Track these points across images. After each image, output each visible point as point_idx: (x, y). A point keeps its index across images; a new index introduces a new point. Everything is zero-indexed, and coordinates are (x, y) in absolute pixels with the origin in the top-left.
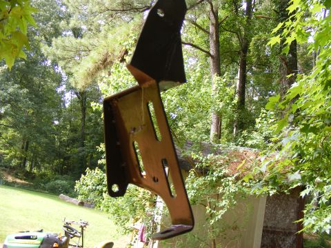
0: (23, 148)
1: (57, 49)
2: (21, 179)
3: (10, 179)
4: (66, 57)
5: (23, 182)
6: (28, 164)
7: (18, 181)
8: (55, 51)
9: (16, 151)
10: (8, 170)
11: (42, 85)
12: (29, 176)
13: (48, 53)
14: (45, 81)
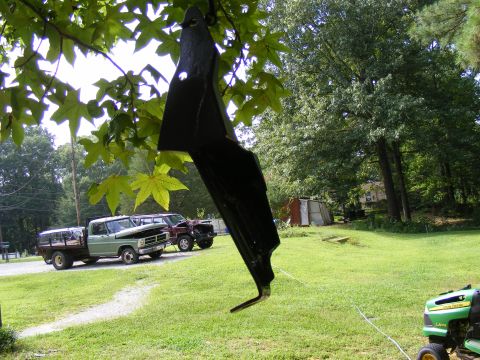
0: (443, 174)
1: (429, 24)
2: (454, 217)
3: (439, 221)
4: (446, 29)
5: (458, 220)
6: (458, 194)
7: (450, 221)
8: (427, 28)
9: (435, 182)
10: (433, 209)
11: (440, 78)
12: (463, 210)
13: (419, 36)
14: (441, 72)
